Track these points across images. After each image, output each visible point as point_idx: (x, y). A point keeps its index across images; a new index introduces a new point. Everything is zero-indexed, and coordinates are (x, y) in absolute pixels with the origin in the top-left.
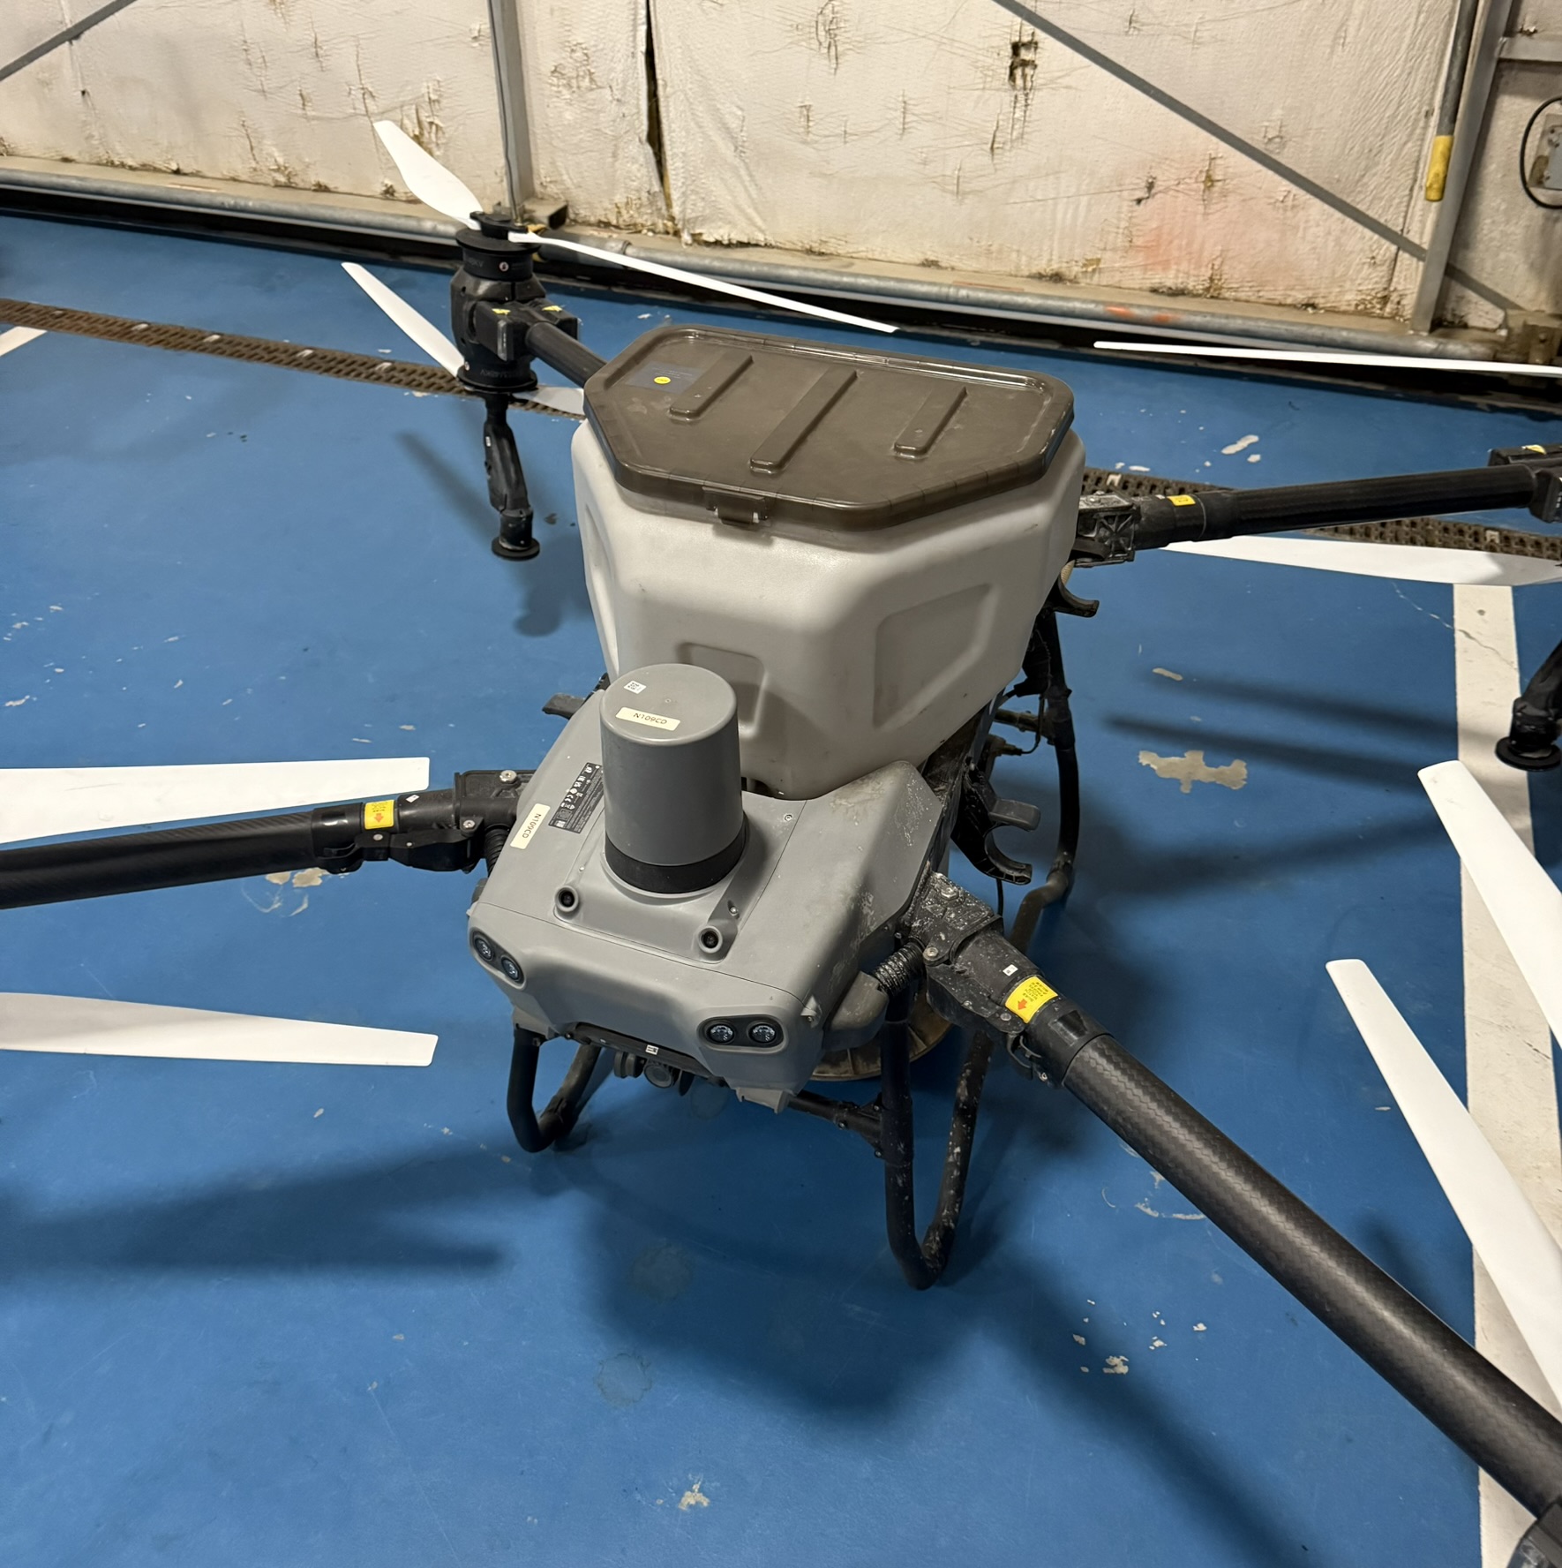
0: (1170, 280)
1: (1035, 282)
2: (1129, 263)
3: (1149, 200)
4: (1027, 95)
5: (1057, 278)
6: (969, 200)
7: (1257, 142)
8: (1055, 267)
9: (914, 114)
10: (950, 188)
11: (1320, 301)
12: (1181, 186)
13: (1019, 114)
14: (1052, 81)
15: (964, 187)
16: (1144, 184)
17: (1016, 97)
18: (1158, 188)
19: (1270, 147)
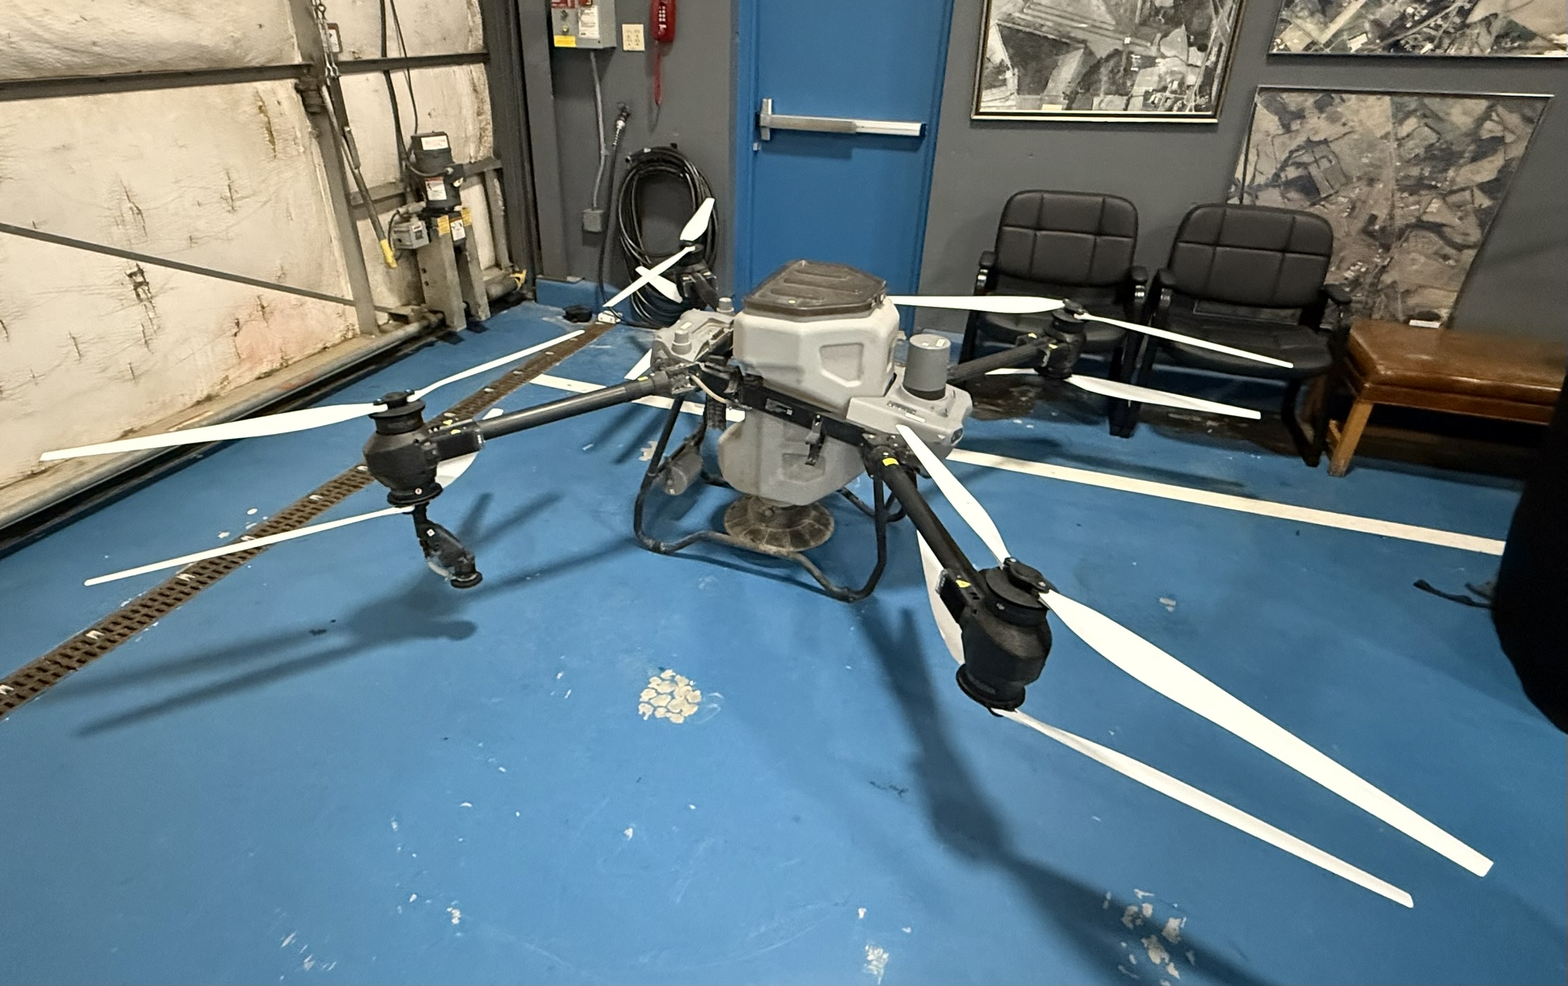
0: (265, 368)
1: (198, 407)
2: (242, 370)
3: (241, 332)
4: (151, 302)
5: (209, 398)
6: (143, 380)
7: (273, 281)
8: (205, 393)
9: (83, 343)
10: (128, 377)
11: (328, 345)
12: (253, 317)
13: (151, 315)
14: (162, 288)
15: (137, 373)
16: (234, 325)
17: (145, 305)
18: (241, 321)
19: (281, 280)
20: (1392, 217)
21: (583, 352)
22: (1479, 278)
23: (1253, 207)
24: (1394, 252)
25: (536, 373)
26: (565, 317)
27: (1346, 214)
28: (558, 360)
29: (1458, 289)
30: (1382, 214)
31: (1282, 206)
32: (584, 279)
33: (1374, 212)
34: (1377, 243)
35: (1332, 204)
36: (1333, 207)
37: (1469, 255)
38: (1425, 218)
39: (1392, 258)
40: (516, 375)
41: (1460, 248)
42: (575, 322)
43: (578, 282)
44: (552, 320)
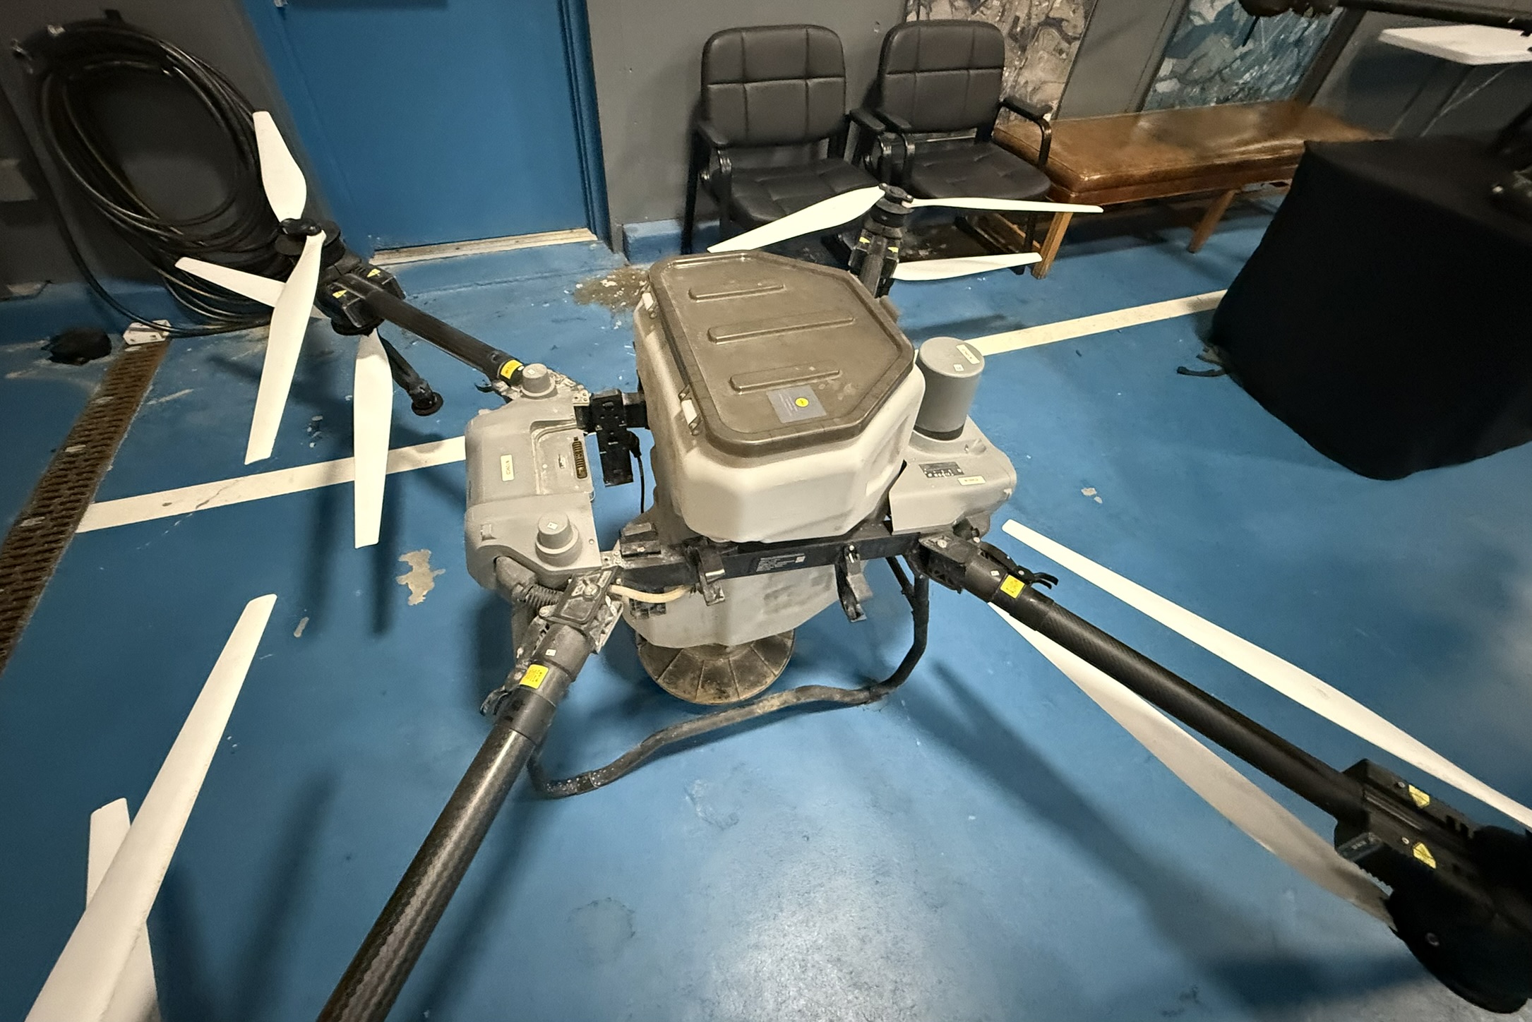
20: (1029, 17)
21: (142, 419)
22: (1080, 65)
23: (929, 23)
24: (1029, 54)
25: (75, 511)
26: (56, 359)
27: (998, 18)
28: (103, 457)
29: (1065, 81)
30: (1022, 15)
31: (950, 17)
32: (49, 282)
33: (1018, 14)
34: (1017, 46)
35: (988, 9)
36: (989, 12)
37: (1076, 44)
38: (1052, 15)
39: (1027, 59)
40: (30, 530)
41: (1070, 40)
42: (82, 363)
43: (40, 291)
44: (31, 374)
